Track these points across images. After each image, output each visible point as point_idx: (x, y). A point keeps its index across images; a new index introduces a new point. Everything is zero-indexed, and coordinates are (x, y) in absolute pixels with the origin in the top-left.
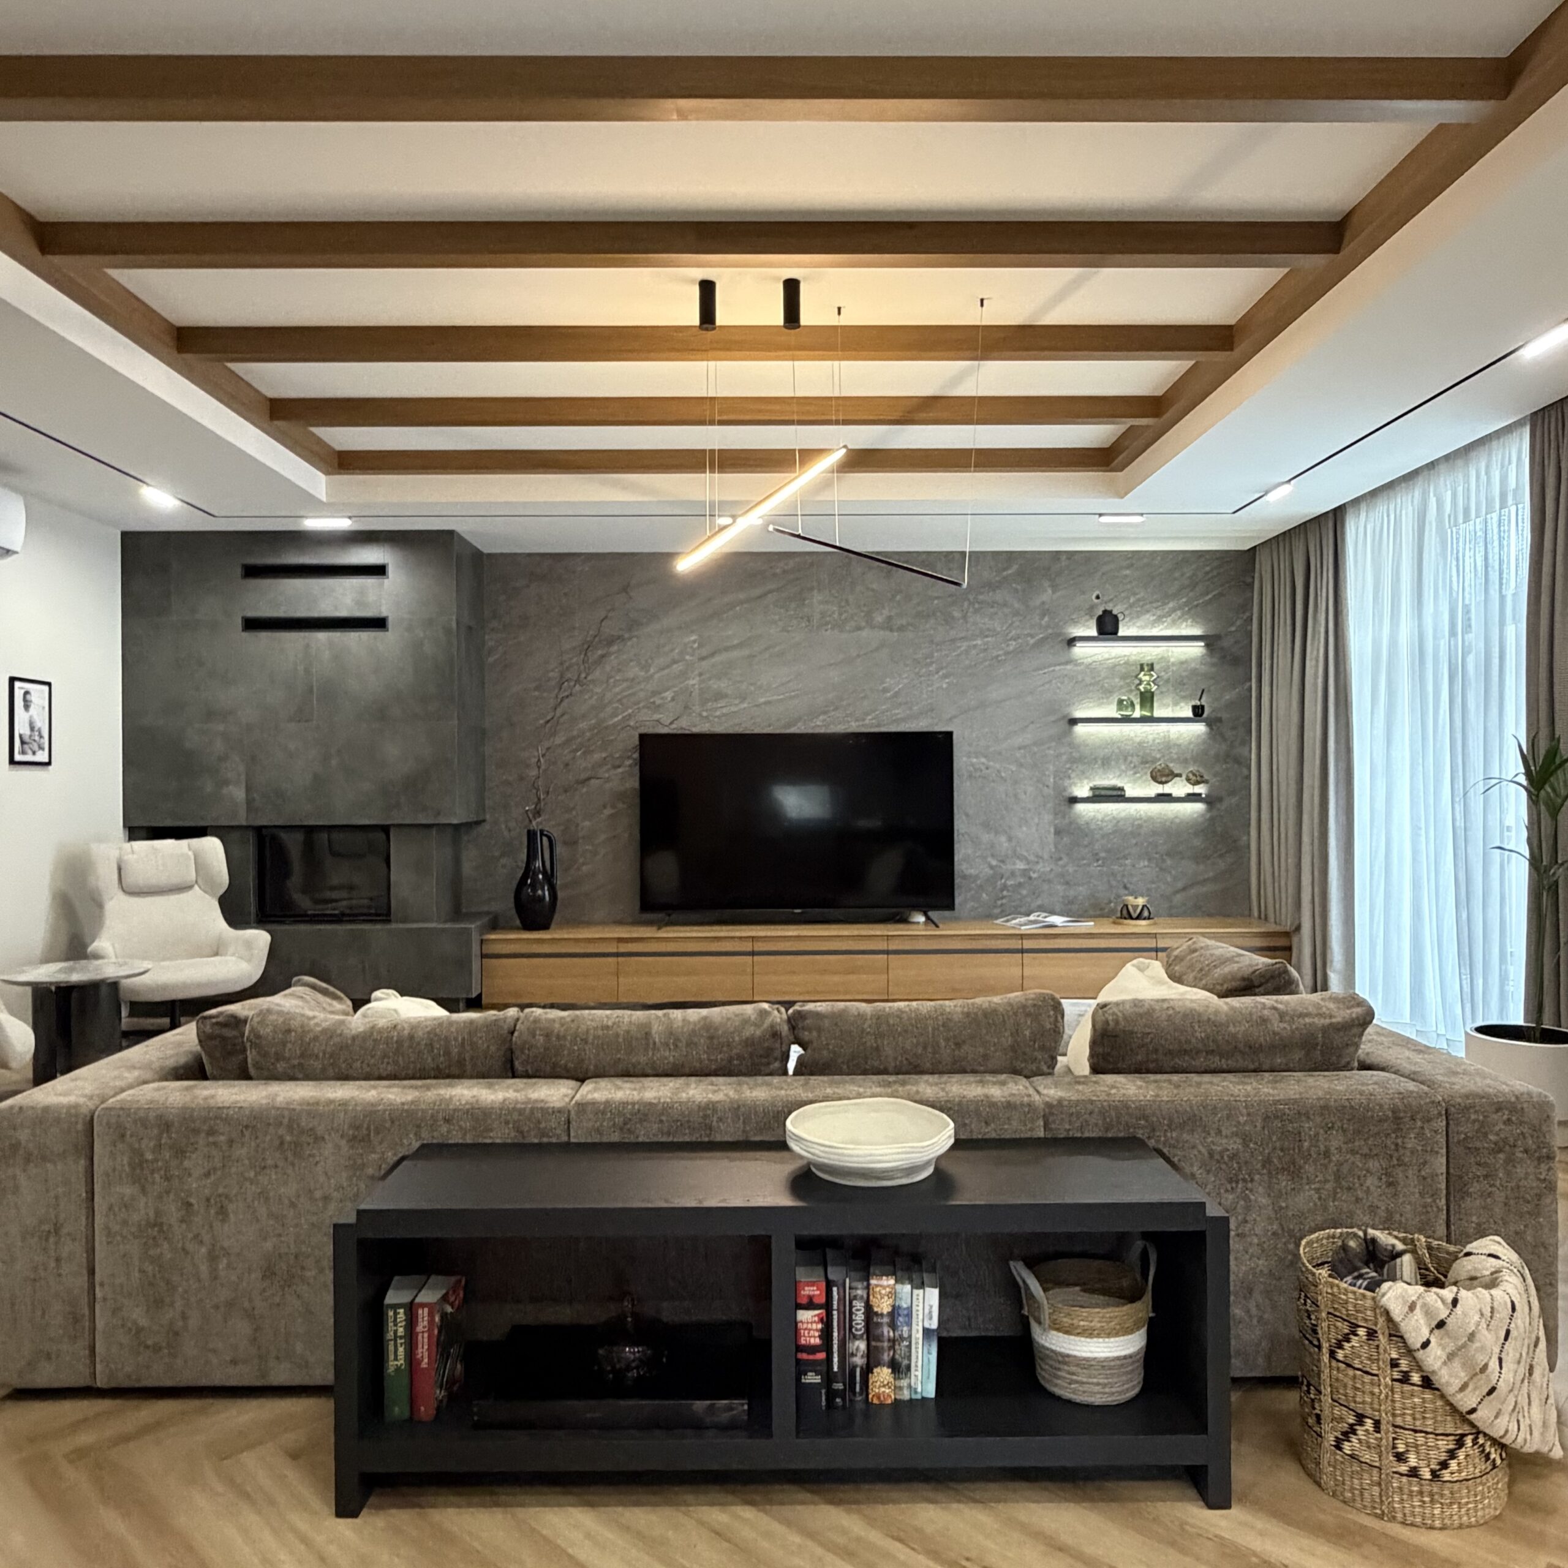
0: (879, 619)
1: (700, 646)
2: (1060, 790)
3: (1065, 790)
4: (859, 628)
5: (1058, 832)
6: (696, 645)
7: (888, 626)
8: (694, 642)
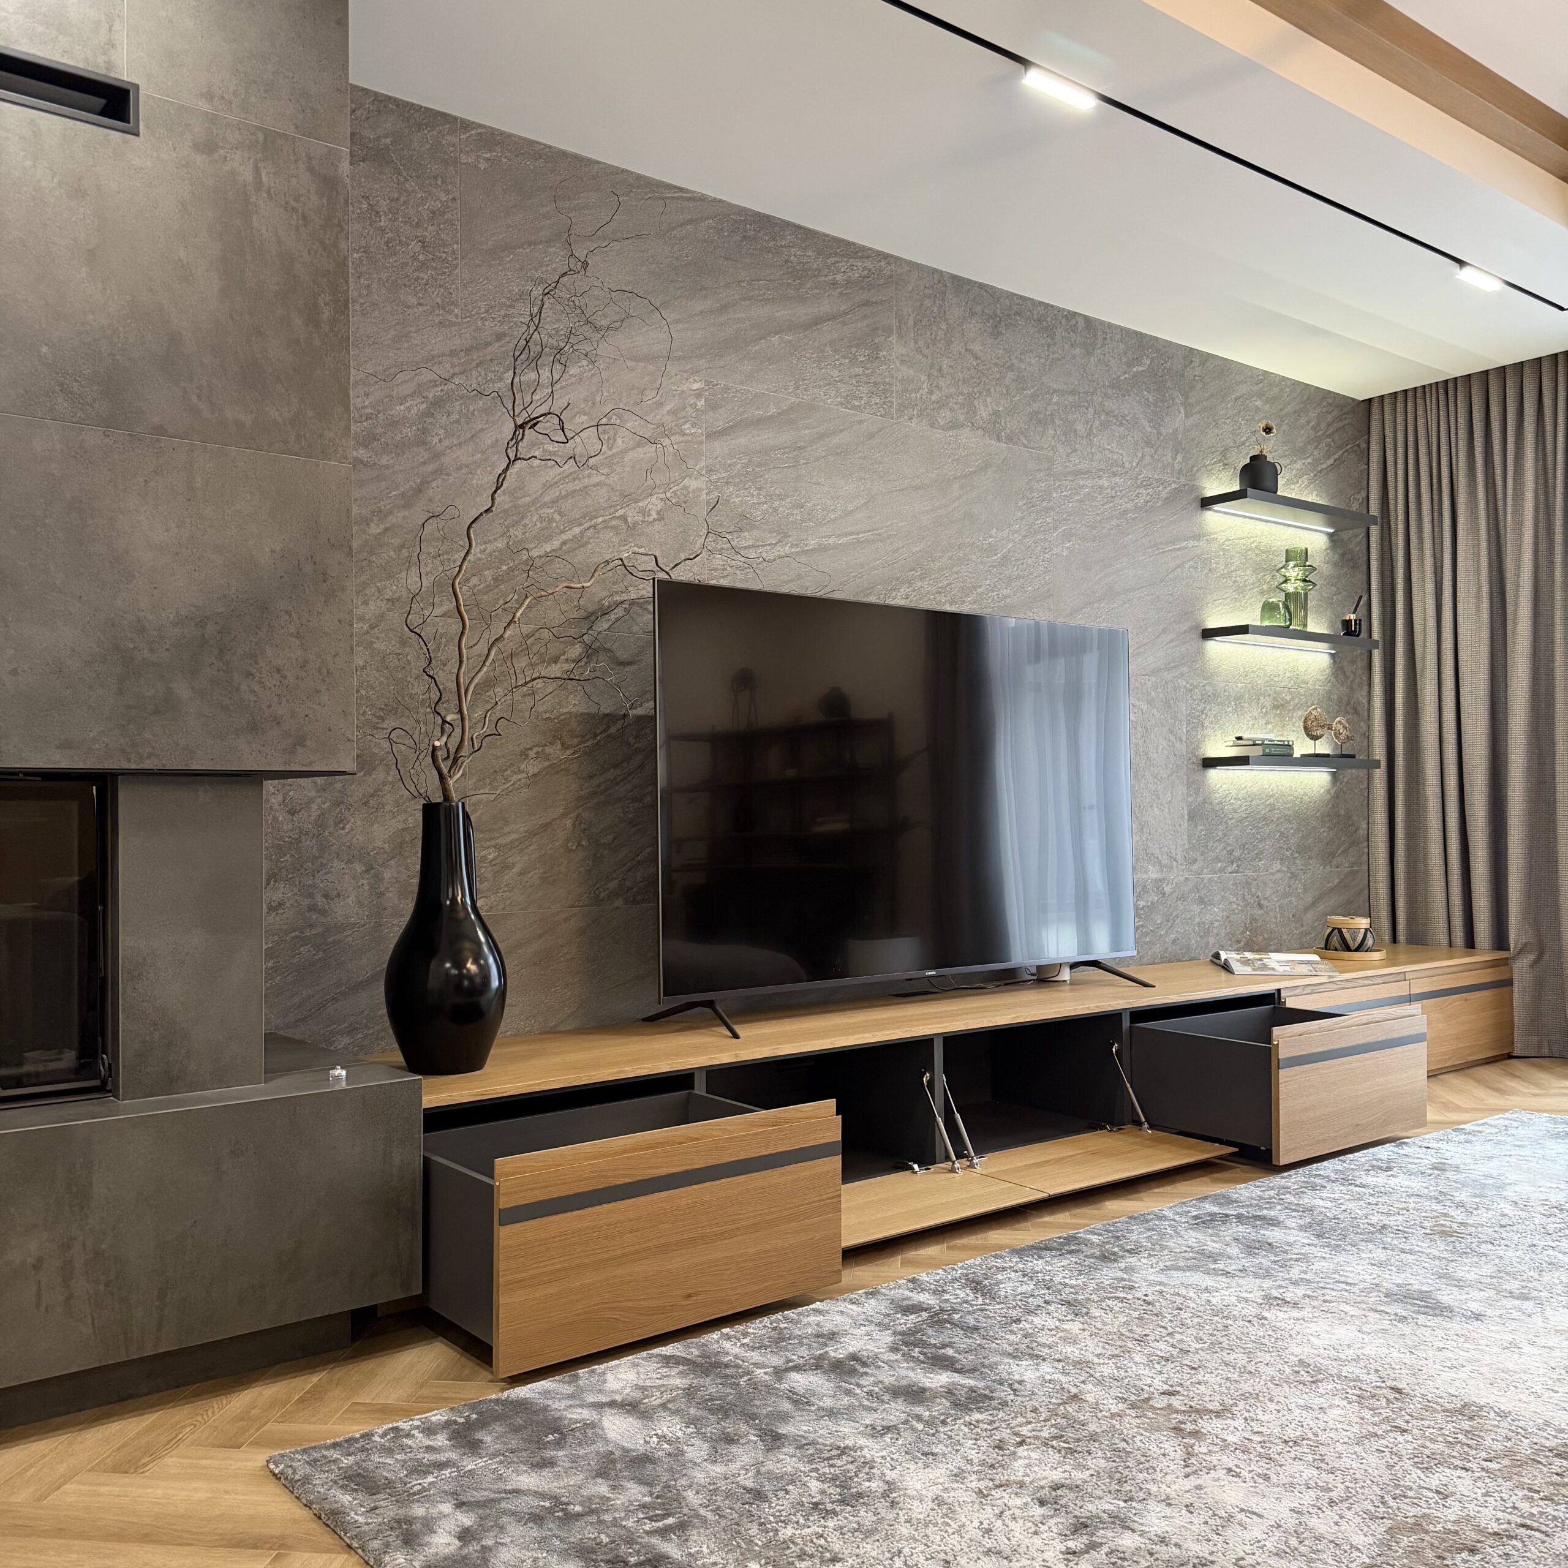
0: (984, 413)
1: (712, 406)
2: (1193, 745)
3: (1199, 748)
4: (955, 425)
5: (1193, 816)
6: (701, 403)
7: (994, 428)
8: (699, 395)
